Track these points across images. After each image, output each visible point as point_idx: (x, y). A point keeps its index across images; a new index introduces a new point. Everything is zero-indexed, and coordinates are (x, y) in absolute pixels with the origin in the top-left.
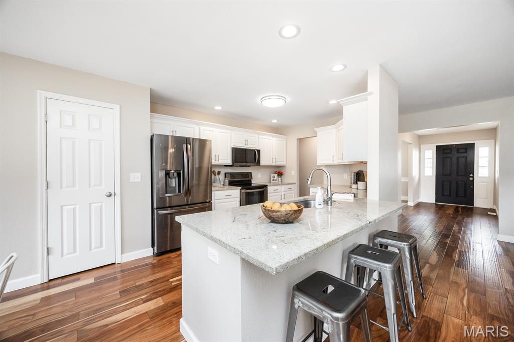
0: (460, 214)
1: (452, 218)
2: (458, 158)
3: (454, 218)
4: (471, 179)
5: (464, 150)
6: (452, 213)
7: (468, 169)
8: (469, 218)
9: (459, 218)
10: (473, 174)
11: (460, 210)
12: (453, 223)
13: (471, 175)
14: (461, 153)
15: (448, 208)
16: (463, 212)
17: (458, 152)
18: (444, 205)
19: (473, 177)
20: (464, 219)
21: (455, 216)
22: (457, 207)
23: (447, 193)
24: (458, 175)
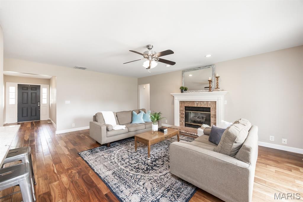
0: (35, 126)
1: (31, 129)
2: (32, 93)
3: (32, 129)
4: (39, 105)
5: (35, 89)
6: (30, 126)
7: (37, 99)
8: (40, 127)
9: (35, 128)
10: (40, 102)
11: (34, 124)
12: (33, 132)
13: (39, 103)
14: (33, 90)
15: (27, 124)
16: (36, 125)
17: (32, 90)
18: (24, 123)
19: (40, 104)
20: (38, 128)
21: (33, 128)
22: (31, 122)
23: (25, 115)
24: (32, 103)
